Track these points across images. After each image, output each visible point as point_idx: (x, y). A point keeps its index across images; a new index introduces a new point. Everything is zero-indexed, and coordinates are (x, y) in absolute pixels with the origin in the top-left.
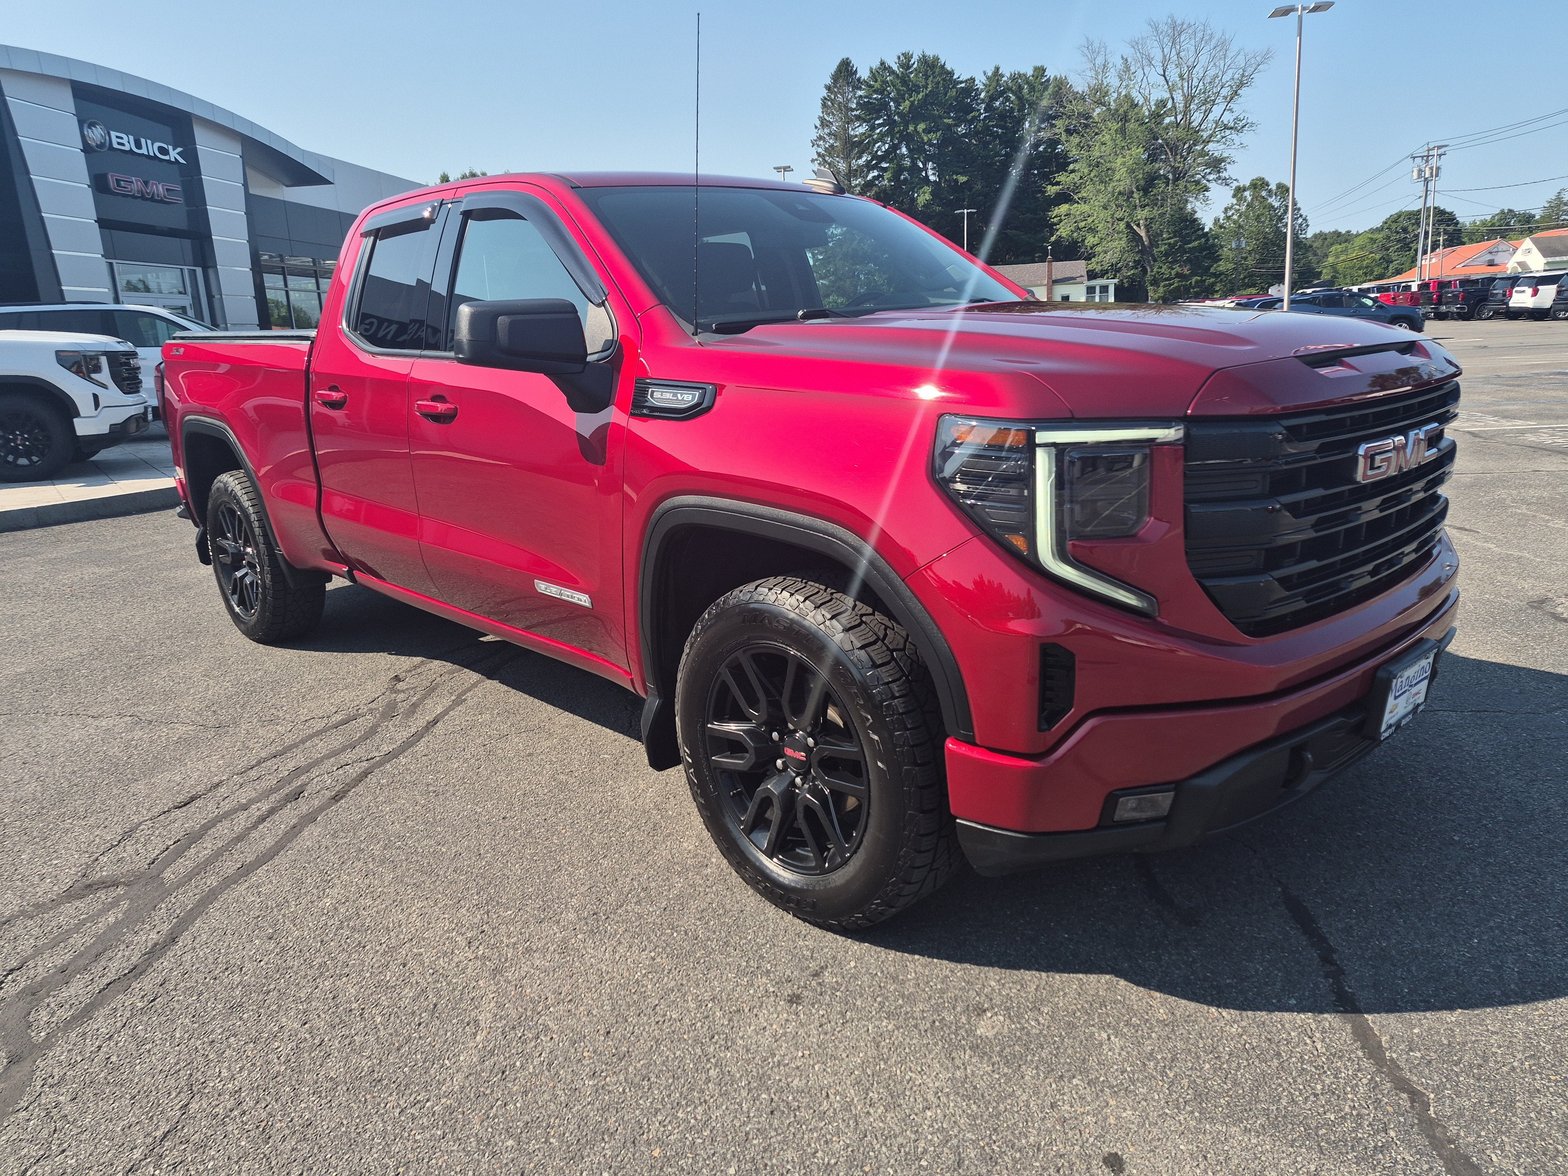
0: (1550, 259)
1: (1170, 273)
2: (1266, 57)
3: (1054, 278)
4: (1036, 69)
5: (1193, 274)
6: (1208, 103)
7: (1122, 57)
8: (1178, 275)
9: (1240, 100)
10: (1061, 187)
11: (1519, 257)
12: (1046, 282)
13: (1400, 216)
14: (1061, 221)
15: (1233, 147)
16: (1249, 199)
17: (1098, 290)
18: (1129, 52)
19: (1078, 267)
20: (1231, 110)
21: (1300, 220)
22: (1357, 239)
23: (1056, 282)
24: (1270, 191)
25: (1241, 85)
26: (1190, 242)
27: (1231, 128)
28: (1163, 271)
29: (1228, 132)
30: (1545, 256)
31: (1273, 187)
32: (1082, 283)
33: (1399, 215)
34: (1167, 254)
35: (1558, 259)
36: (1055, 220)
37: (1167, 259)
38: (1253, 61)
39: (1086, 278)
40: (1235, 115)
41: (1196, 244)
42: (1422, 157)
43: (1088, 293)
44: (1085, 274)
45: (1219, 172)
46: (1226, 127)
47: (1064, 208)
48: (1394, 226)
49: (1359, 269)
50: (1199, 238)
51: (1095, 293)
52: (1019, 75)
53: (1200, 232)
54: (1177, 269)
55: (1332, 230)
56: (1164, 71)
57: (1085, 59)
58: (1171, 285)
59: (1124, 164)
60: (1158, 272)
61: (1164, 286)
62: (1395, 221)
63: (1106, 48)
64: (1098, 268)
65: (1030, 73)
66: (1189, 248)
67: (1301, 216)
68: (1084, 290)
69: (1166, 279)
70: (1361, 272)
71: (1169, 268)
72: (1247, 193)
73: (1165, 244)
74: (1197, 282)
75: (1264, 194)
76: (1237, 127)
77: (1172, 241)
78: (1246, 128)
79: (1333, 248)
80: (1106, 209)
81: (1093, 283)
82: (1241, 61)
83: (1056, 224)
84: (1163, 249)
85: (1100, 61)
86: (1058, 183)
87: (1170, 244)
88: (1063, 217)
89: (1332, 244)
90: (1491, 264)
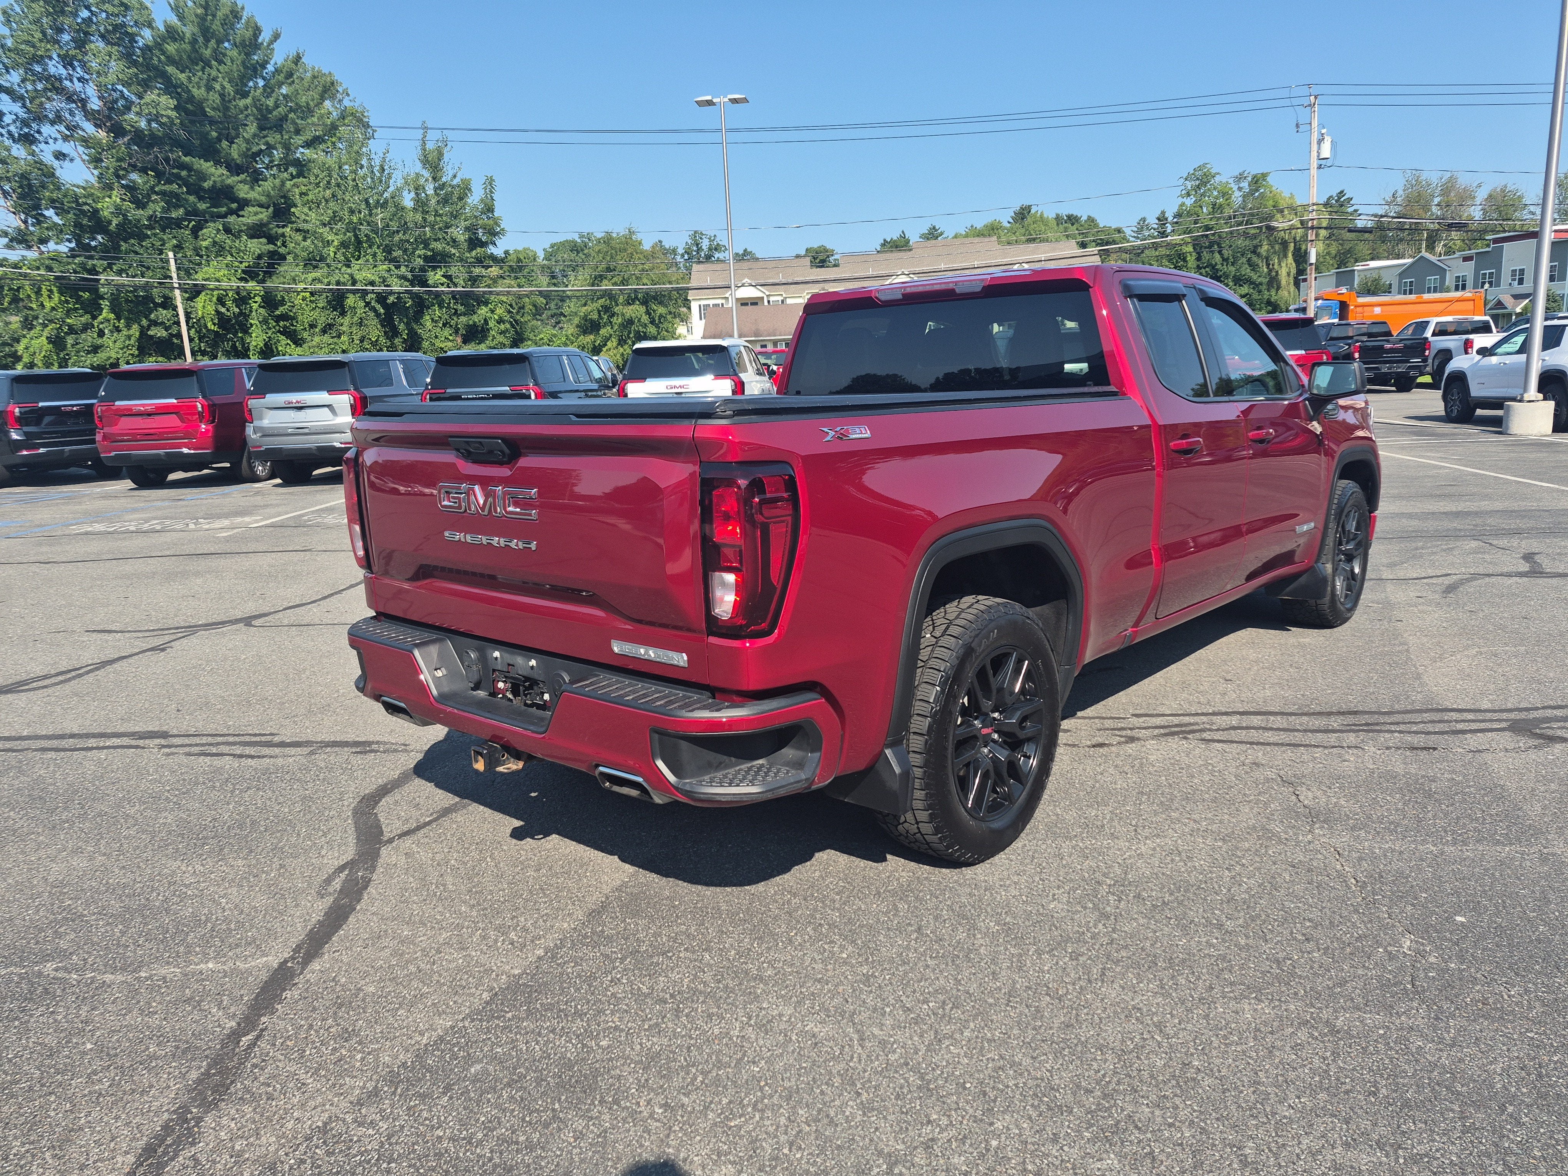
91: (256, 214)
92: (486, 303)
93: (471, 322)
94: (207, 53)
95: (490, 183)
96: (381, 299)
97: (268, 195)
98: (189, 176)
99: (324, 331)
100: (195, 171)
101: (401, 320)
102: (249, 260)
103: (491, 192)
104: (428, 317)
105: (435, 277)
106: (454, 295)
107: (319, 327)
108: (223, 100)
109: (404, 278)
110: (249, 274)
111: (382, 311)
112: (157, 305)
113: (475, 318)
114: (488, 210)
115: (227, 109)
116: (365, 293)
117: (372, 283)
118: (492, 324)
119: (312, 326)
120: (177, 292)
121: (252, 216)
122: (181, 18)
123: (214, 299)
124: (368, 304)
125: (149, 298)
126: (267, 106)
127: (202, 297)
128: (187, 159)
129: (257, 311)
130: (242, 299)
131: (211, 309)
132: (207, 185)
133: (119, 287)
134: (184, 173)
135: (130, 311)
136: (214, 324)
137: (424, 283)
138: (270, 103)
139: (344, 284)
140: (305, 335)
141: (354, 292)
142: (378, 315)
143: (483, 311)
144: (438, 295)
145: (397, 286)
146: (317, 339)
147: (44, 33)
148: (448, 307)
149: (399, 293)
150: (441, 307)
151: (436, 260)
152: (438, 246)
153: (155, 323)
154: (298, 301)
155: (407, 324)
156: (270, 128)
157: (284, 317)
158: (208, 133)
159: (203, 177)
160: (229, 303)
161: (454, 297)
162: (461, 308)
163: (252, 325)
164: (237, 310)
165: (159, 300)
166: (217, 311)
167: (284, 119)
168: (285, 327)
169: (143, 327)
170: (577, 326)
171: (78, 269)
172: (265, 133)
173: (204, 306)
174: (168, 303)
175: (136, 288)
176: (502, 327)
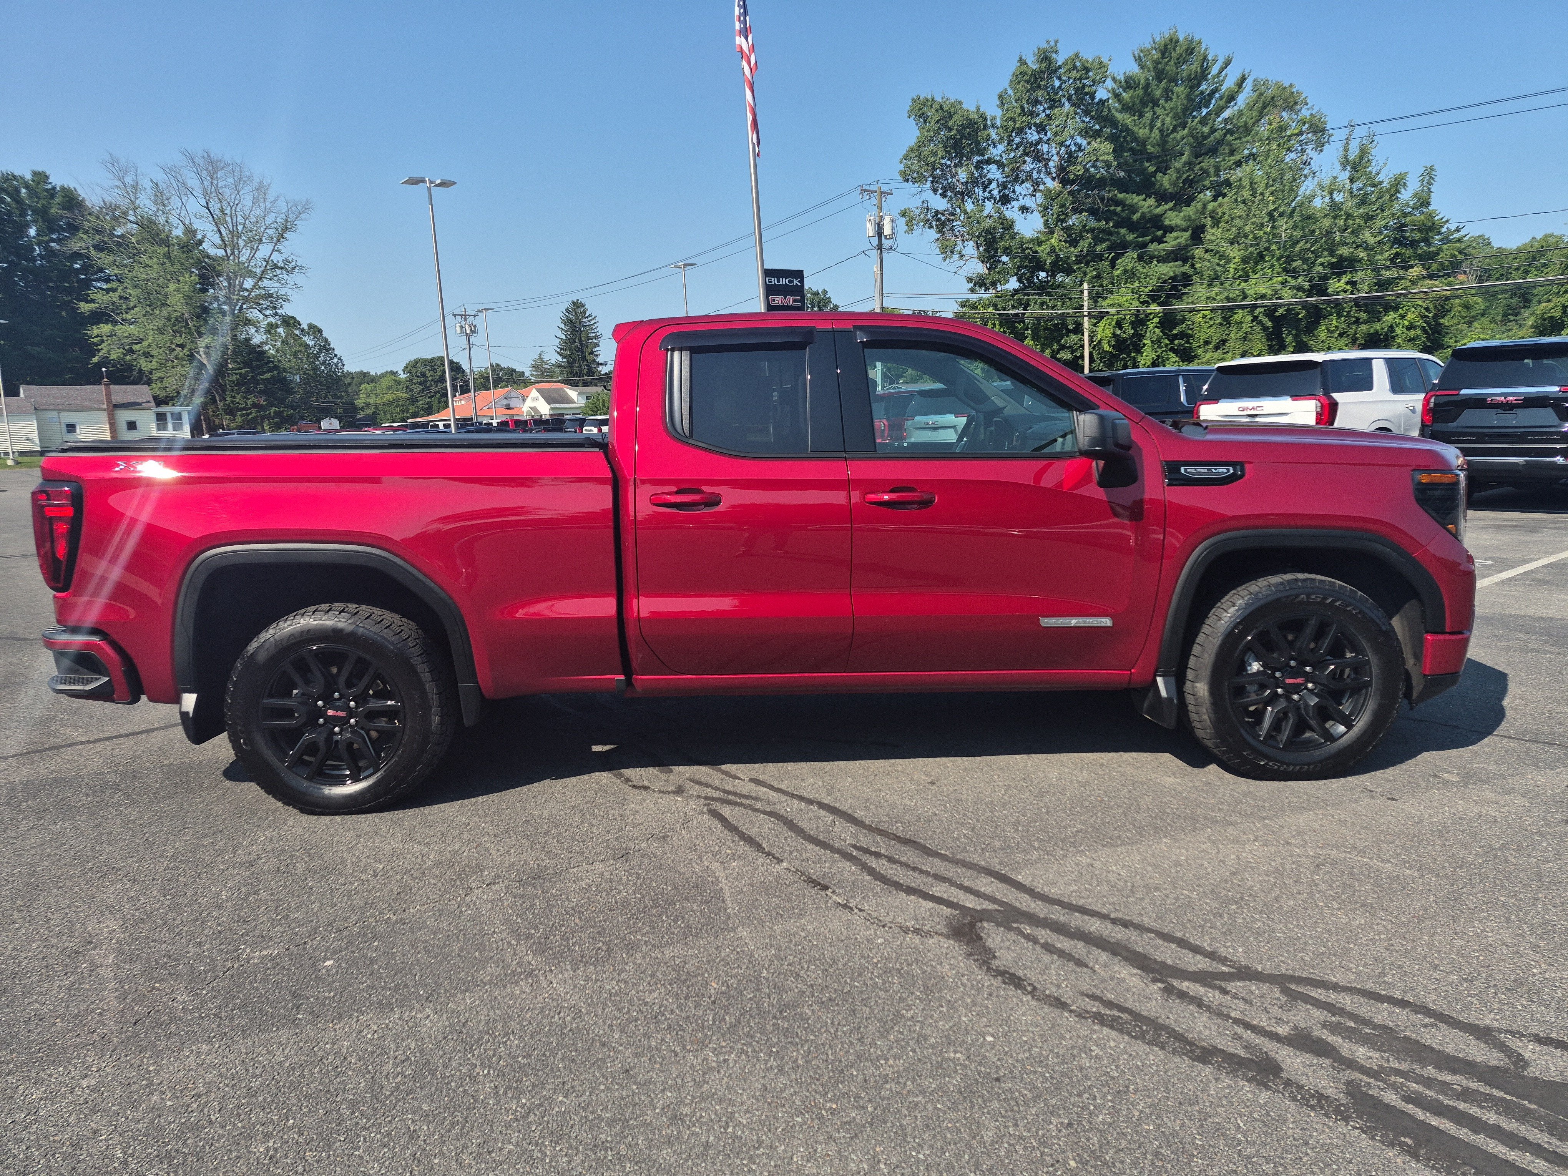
0: (553, 406)
1: (246, 403)
2: (306, 207)
3: (114, 402)
4: (35, 174)
5: (271, 405)
6: (255, 241)
7: (152, 181)
8: (254, 405)
9: (285, 243)
10: (97, 305)
11: (529, 403)
12: (105, 406)
13: (417, 363)
14: (102, 341)
15: (288, 286)
16: (283, 335)
17: (169, 416)
18: (160, 177)
19: (142, 393)
20: (279, 251)
21: (335, 360)
22: (382, 380)
23: (117, 407)
24: (303, 330)
25: (285, 229)
26: (264, 373)
27: (282, 268)
28: (238, 400)
29: (278, 272)
30: (549, 403)
31: (305, 326)
32: (150, 409)
33: (417, 361)
34: (239, 384)
35: (558, 406)
36: (95, 340)
37: (240, 389)
38: (294, 209)
39: (153, 404)
40: (284, 256)
41: (269, 375)
42: (461, 316)
43: (158, 420)
44: (152, 399)
45: (275, 308)
46: (276, 266)
47: (106, 328)
48: (414, 371)
49: (397, 406)
50: (270, 370)
51: (166, 420)
52: (14, 176)
53: (271, 365)
54: (252, 399)
55: (358, 370)
56: (207, 203)
57: (110, 176)
58: (248, 415)
59: (177, 290)
60: (233, 402)
61: (242, 416)
62: (414, 367)
63: (136, 169)
64: (162, 394)
65: (28, 176)
66: (262, 379)
67: (336, 356)
68: (154, 417)
69: (242, 409)
70: (398, 409)
71: (244, 398)
72: (281, 330)
73: (236, 374)
74: (275, 412)
75: (297, 332)
76: (288, 268)
77: (243, 371)
78: (296, 270)
79: (363, 386)
80: (162, 334)
81: (163, 409)
82: (282, 206)
83: (97, 345)
84: (234, 378)
85: (129, 180)
86: (93, 301)
87: (240, 374)
88: (104, 338)
89: (361, 384)
90: (508, 408)
91: (1177, 238)
92: (1396, 308)
93: (1372, 331)
94: (1158, 93)
95: (1429, 175)
96: (1270, 312)
97: (1190, 220)
98: (1123, 211)
99: (1217, 348)
100: (1128, 205)
101: (1289, 333)
102: (1154, 283)
103: (1431, 184)
104: (1323, 328)
105: (1336, 285)
106: (1357, 303)
107: (1213, 344)
108: (1162, 135)
109: (1299, 288)
110: (1154, 297)
111: (1270, 324)
112: (1069, 331)
113: (1378, 326)
114: (1422, 205)
115: (1166, 142)
116: (1254, 307)
117: (1263, 297)
118: (1398, 331)
119: (1207, 343)
120: (1086, 319)
121: (1173, 241)
122: (1142, 67)
123: (1114, 323)
124: (1255, 318)
125: (1064, 325)
126: (1203, 133)
127: (1104, 321)
128: (1121, 196)
129: (1153, 330)
130: (1140, 321)
131: (1108, 333)
132: (1136, 217)
133: (1038, 319)
134: (1119, 209)
135: (1046, 338)
136: (1110, 346)
137: (1323, 292)
138: (1206, 130)
139: (1234, 300)
140: (1200, 351)
141: (1243, 307)
142: (1265, 329)
143: (1390, 318)
144: (1338, 304)
145: (1288, 297)
146: (1208, 355)
147: (1022, 108)
148: (1348, 316)
149: (1289, 305)
150: (1339, 316)
151: (1342, 266)
152: (1344, 251)
153: (1063, 347)
154: (1198, 318)
155: (1296, 337)
156: (1206, 154)
157: (1183, 335)
158: (1146, 169)
159: (1133, 209)
160: (1126, 326)
161: (1357, 305)
162: (1363, 315)
163: (1144, 345)
164: (1132, 331)
165: (1071, 327)
166: (1114, 335)
167: (1220, 142)
168: (1180, 345)
169: (1053, 351)
170: (1532, 327)
171: (1016, 304)
172: (1200, 159)
173: (1105, 331)
174: (1078, 329)
175: (1051, 319)
176: (1412, 333)
